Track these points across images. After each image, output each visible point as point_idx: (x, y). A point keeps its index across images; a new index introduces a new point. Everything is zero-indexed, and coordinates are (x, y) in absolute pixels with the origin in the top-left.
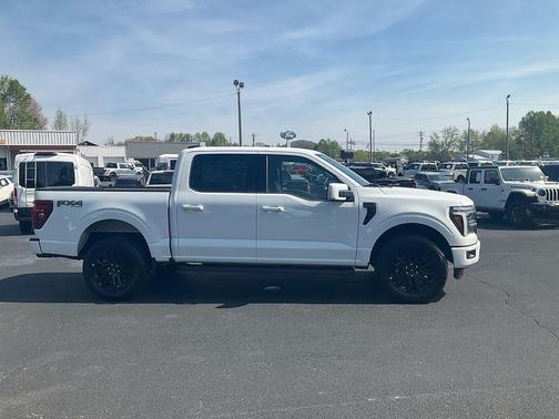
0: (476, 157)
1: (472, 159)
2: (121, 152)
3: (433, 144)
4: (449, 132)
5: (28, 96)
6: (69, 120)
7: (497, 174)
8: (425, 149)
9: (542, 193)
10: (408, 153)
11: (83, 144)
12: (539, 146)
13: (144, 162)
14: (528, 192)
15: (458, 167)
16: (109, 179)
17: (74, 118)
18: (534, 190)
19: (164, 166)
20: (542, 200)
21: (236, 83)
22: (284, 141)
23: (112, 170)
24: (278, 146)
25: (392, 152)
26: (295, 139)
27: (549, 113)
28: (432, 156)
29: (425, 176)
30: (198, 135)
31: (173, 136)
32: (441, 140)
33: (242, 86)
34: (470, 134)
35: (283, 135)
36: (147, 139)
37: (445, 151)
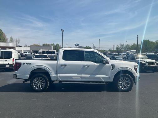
0: (129, 52)
1: (128, 53)
2: (29, 49)
3: (117, 48)
4: (122, 45)
5: (3, 32)
6: (14, 39)
7: (134, 57)
8: (115, 49)
9: (147, 62)
10: (110, 50)
11: (18, 46)
12: (146, 49)
13: (35, 52)
14: (143, 62)
15: (124, 55)
16: (24, 56)
17: (16, 39)
18: (145, 62)
19: (41, 53)
20: (147, 64)
21: (62, 30)
22: (75, 47)
23: (26, 54)
24: (74, 48)
25: (106, 50)
26: (79, 46)
27: (148, 40)
28: (117, 51)
29: (115, 57)
30: (51, 44)
31: (44, 44)
32: (119, 47)
33: (63, 31)
34: (127, 45)
35: (75, 45)
36: (37, 45)
37: (120, 50)
